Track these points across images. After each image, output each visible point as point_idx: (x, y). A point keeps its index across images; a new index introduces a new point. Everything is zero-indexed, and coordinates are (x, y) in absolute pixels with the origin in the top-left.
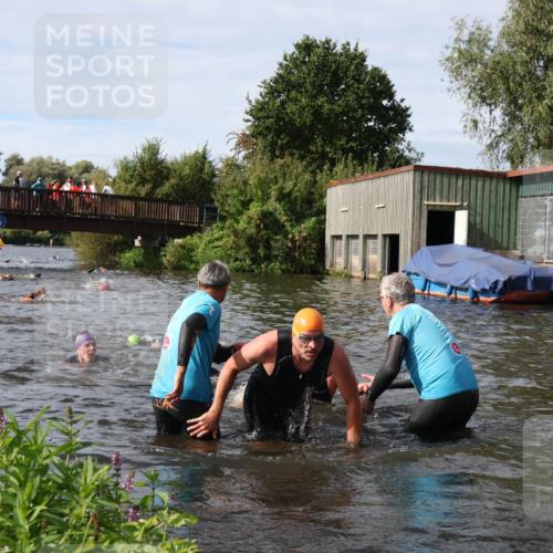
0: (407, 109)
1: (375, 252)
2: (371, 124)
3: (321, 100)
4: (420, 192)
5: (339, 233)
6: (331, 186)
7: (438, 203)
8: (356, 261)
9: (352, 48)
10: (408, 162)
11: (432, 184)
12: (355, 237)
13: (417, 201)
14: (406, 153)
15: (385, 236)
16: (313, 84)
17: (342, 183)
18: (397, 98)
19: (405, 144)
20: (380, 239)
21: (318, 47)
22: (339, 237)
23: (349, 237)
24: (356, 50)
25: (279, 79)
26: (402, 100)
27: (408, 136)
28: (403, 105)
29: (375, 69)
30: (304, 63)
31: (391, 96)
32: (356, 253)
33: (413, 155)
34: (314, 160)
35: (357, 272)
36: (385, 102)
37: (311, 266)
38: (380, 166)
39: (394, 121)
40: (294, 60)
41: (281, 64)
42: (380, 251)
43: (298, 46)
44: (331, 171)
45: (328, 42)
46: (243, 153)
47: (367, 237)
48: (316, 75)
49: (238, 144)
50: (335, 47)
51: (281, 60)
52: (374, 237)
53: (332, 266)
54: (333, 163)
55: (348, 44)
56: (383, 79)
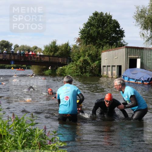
0: (124, 31)
1: (115, 70)
2: (113, 35)
3: (100, 29)
4: (127, 54)
5: (105, 65)
6: (103, 52)
7: (132, 57)
8: (110, 73)
9: (108, 14)
10: (124, 45)
11: (130, 52)
12: (110, 66)
13: (127, 56)
14: (123, 43)
15: (117, 66)
16: (97, 25)
17: (105, 51)
18: (121, 28)
19: (123, 40)
20: (116, 67)
21: (99, 14)
22: (105, 66)
23: (108, 66)
24: (109, 15)
25: (88, 23)
26: (122, 28)
27: (124, 38)
28: (122, 30)
29: (115, 20)
30: (95, 18)
31: (119, 27)
32: (110, 70)
33: (125, 43)
34: (98, 45)
35: (110, 76)
36: (117, 29)
37: (97, 74)
38: (116, 47)
39: (120, 34)
40: (92, 18)
41: (89, 19)
42: (116, 70)
43: (93, 14)
44: (102, 48)
45: (102, 13)
46: (78, 43)
47: (113, 66)
48: (98, 22)
49: (77, 41)
50: (103, 14)
51: (89, 18)
52: (115, 66)
53: (103, 74)
54: (103, 46)
55: (107, 13)
56: (117, 23)
